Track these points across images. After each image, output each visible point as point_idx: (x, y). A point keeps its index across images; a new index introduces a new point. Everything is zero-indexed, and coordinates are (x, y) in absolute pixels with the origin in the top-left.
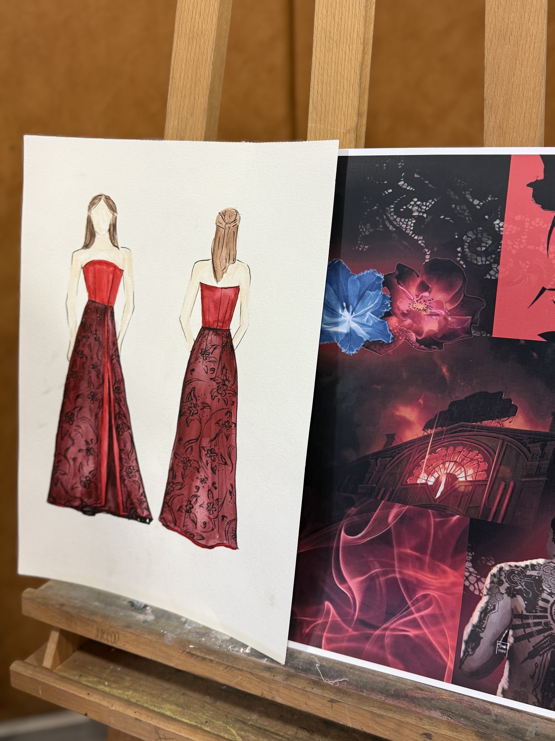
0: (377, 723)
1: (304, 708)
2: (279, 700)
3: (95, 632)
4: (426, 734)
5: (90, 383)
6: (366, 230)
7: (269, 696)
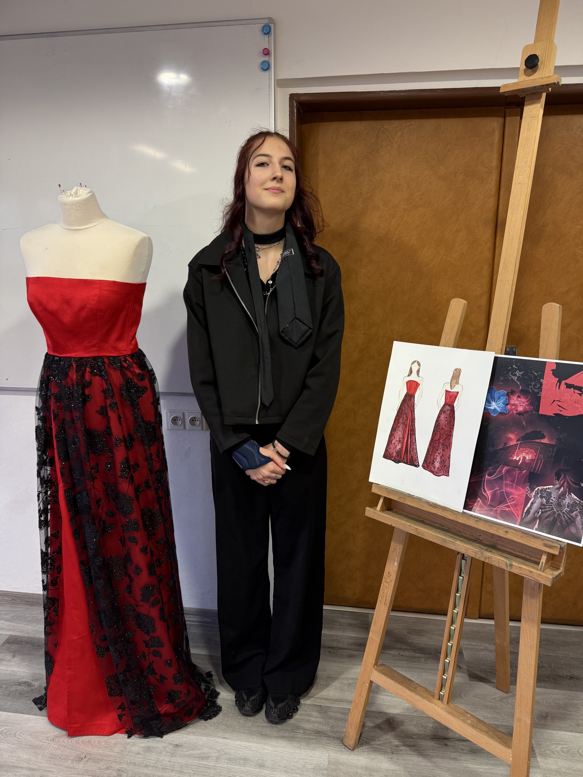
0: (491, 528)
1: (467, 524)
2: (459, 521)
3: (397, 498)
4: (506, 531)
5: (403, 419)
6: (502, 378)
7: (456, 520)
